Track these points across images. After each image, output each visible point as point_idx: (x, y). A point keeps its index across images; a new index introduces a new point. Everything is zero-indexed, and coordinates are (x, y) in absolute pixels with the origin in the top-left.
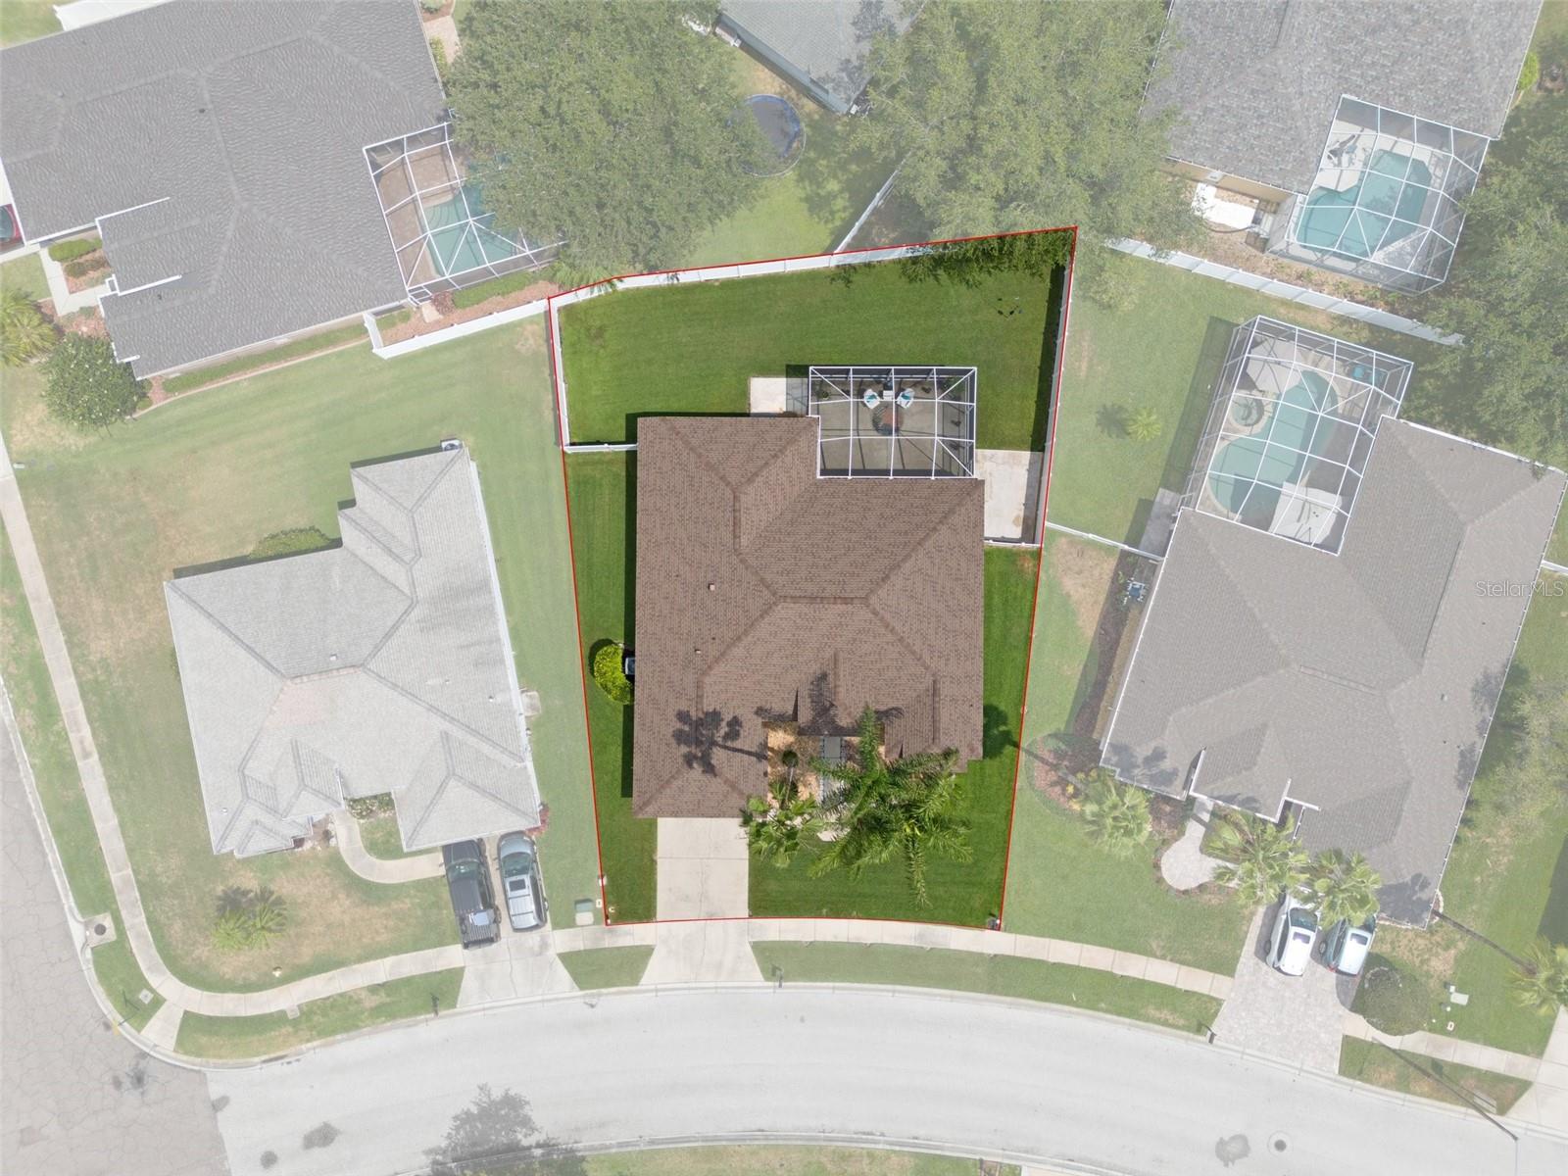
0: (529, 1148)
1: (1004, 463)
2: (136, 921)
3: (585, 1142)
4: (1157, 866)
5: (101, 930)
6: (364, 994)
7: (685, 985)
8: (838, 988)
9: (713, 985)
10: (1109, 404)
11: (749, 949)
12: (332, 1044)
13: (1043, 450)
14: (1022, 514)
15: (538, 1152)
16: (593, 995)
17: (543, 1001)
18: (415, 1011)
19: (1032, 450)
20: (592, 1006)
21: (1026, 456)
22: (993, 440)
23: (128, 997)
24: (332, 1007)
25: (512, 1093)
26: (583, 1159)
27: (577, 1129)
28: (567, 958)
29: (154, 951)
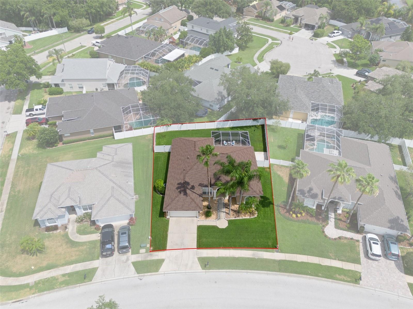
6: (60, 277)
7: (175, 272)
8: (228, 272)
9: (184, 271)
10: (280, 145)
11: (197, 260)
16: (142, 276)
19: (264, 152)
24: (47, 281)
28: (134, 264)
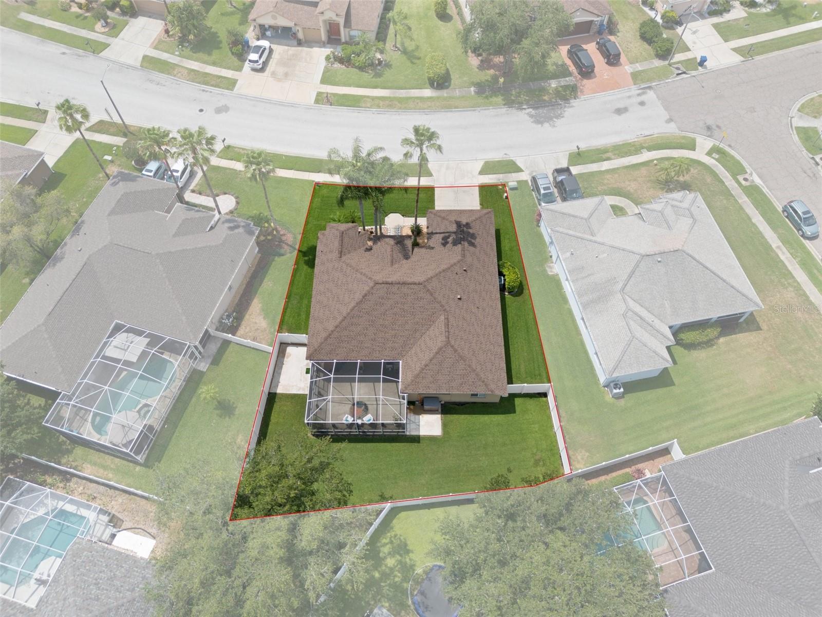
0: (528, 108)
1: (293, 386)
2: (729, 182)
3: (504, 110)
4: (238, 203)
5: (746, 179)
6: (613, 157)
7: (462, 162)
10: (227, 418)
11: (434, 174)
12: (623, 141)
13: (269, 393)
14: (285, 359)
15: (524, 107)
16: (506, 158)
17: (529, 156)
18: (588, 151)
19: (276, 393)
20: (506, 154)
21: (280, 390)
22: (298, 399)
23: (723, 155)
25: (540, 126)
26: (504, 105)
27: (508, 114)
28: (519, 170)
29: (717, 172)
